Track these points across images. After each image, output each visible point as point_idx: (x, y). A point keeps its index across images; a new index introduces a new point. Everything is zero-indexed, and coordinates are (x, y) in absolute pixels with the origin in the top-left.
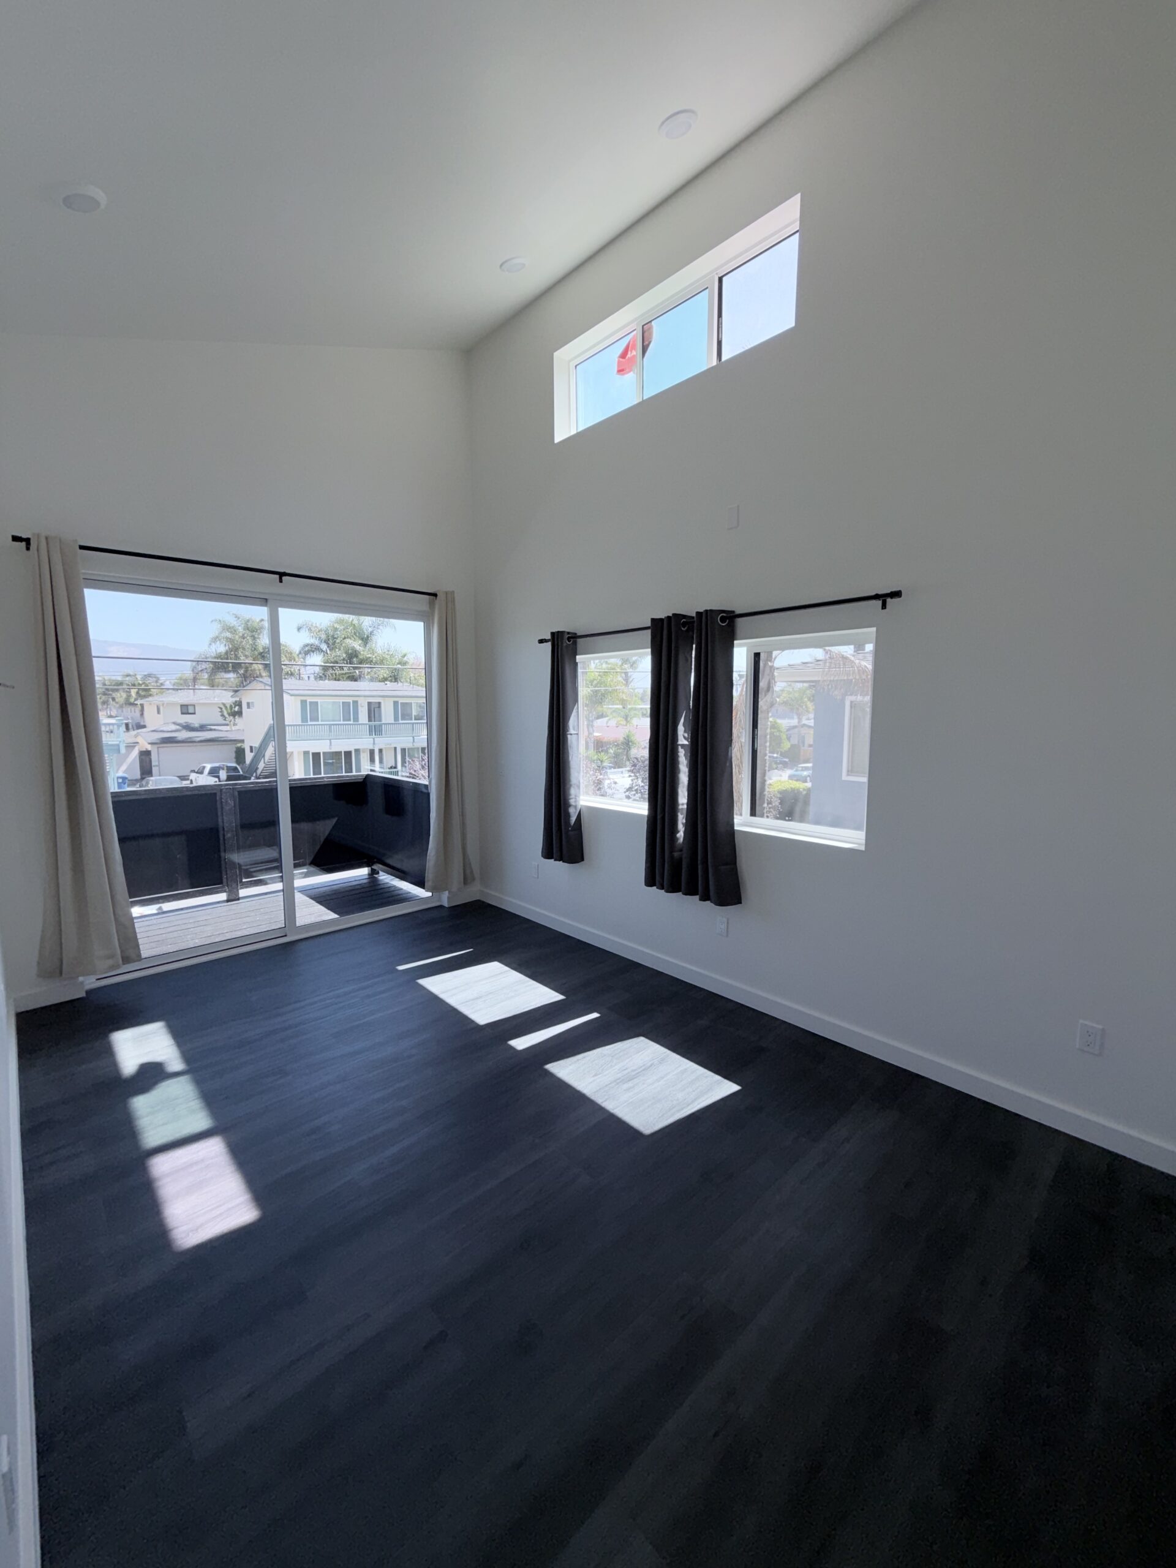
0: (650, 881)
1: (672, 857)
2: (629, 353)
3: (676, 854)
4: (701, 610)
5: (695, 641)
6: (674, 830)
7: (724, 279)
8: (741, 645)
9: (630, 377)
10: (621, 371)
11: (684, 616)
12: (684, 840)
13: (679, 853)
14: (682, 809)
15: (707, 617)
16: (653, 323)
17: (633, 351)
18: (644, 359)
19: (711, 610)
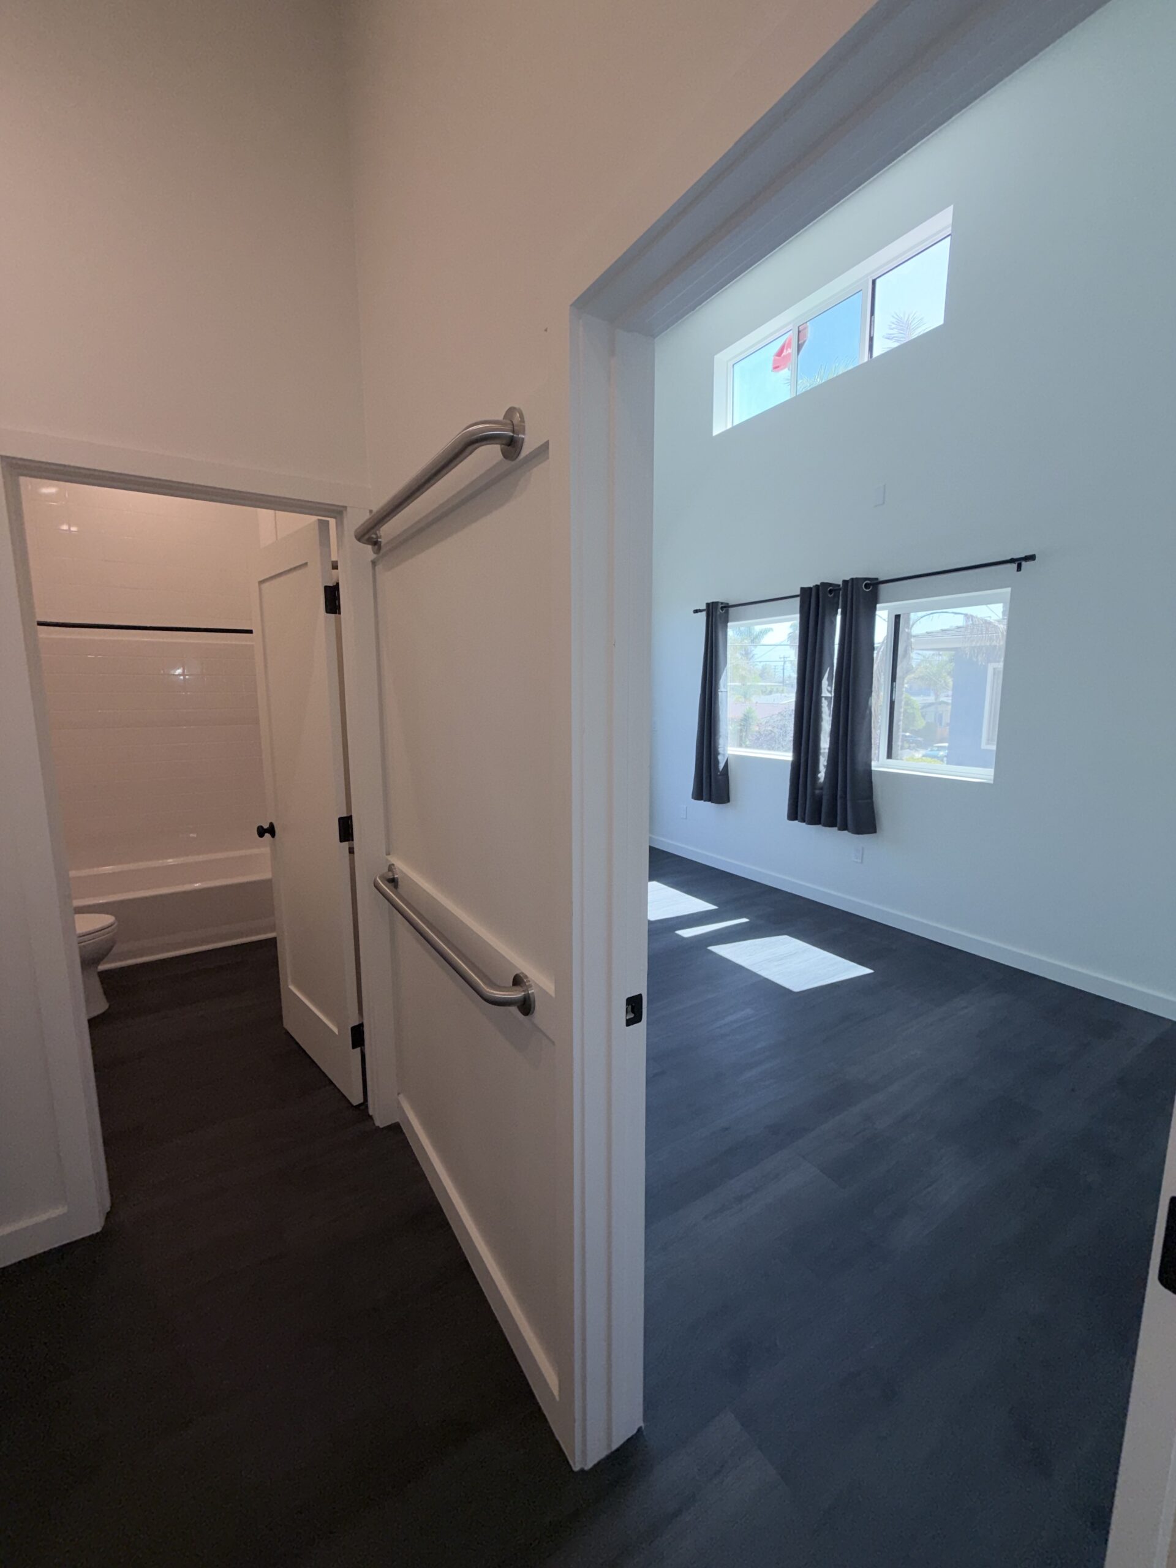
0: (793, 815)
1: (813, 794)
2: (785, 351)
3: (817, 792)
4: (847, 578)
5: (840, 606)
6: (816, 770)
7: (878, 282)
8: (883, 609)
9: (785, 373)
10: (776, 368)
11: (831, 585)
12: (825, 779)
13: (821, 791)
14: (824, 753)
15: (852, 585)
16: (808, 324)
17: (789, 349)
18: (799, 356)
19: (857, 578)
